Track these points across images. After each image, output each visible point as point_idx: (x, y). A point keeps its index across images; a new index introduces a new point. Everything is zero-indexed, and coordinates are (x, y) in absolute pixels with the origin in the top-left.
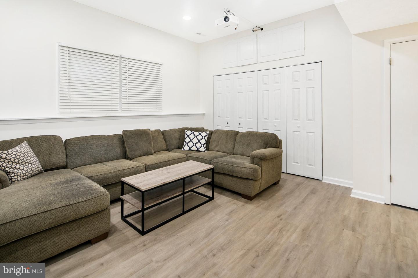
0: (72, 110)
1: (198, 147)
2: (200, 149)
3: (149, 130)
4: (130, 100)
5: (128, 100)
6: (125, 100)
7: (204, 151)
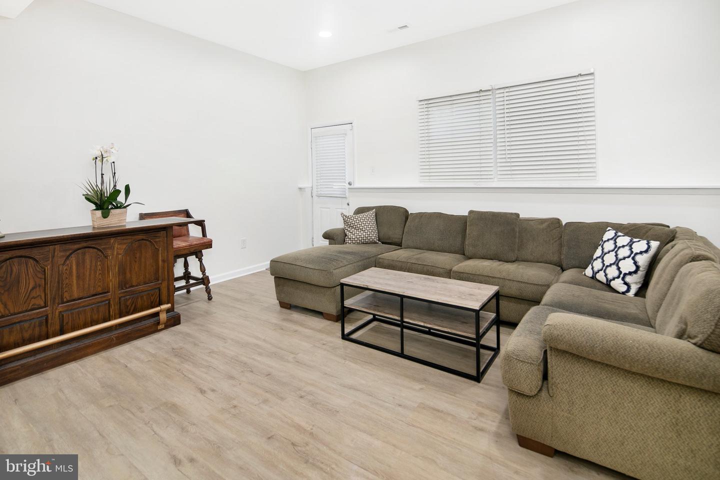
0: (431, 178)
1: (610, 277)
2: (613, 284)
3: (517, 215)
4: (513, 160)
5: (509, 160)
6: (504, 160)
7: (623, 293)
